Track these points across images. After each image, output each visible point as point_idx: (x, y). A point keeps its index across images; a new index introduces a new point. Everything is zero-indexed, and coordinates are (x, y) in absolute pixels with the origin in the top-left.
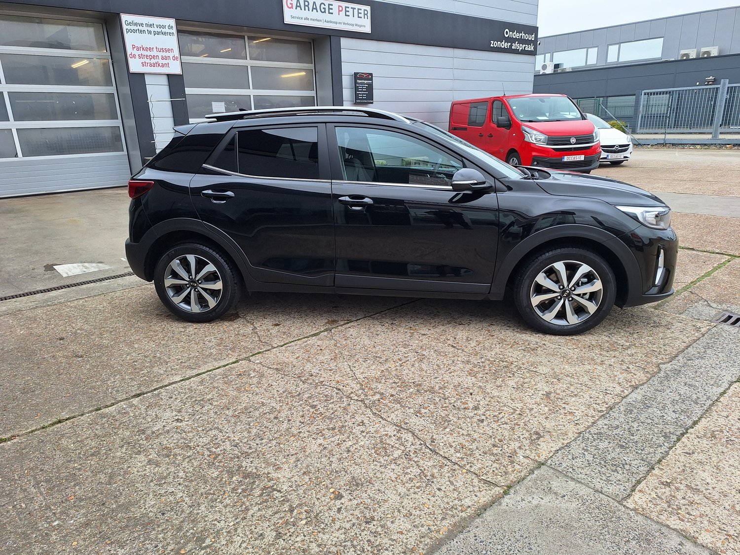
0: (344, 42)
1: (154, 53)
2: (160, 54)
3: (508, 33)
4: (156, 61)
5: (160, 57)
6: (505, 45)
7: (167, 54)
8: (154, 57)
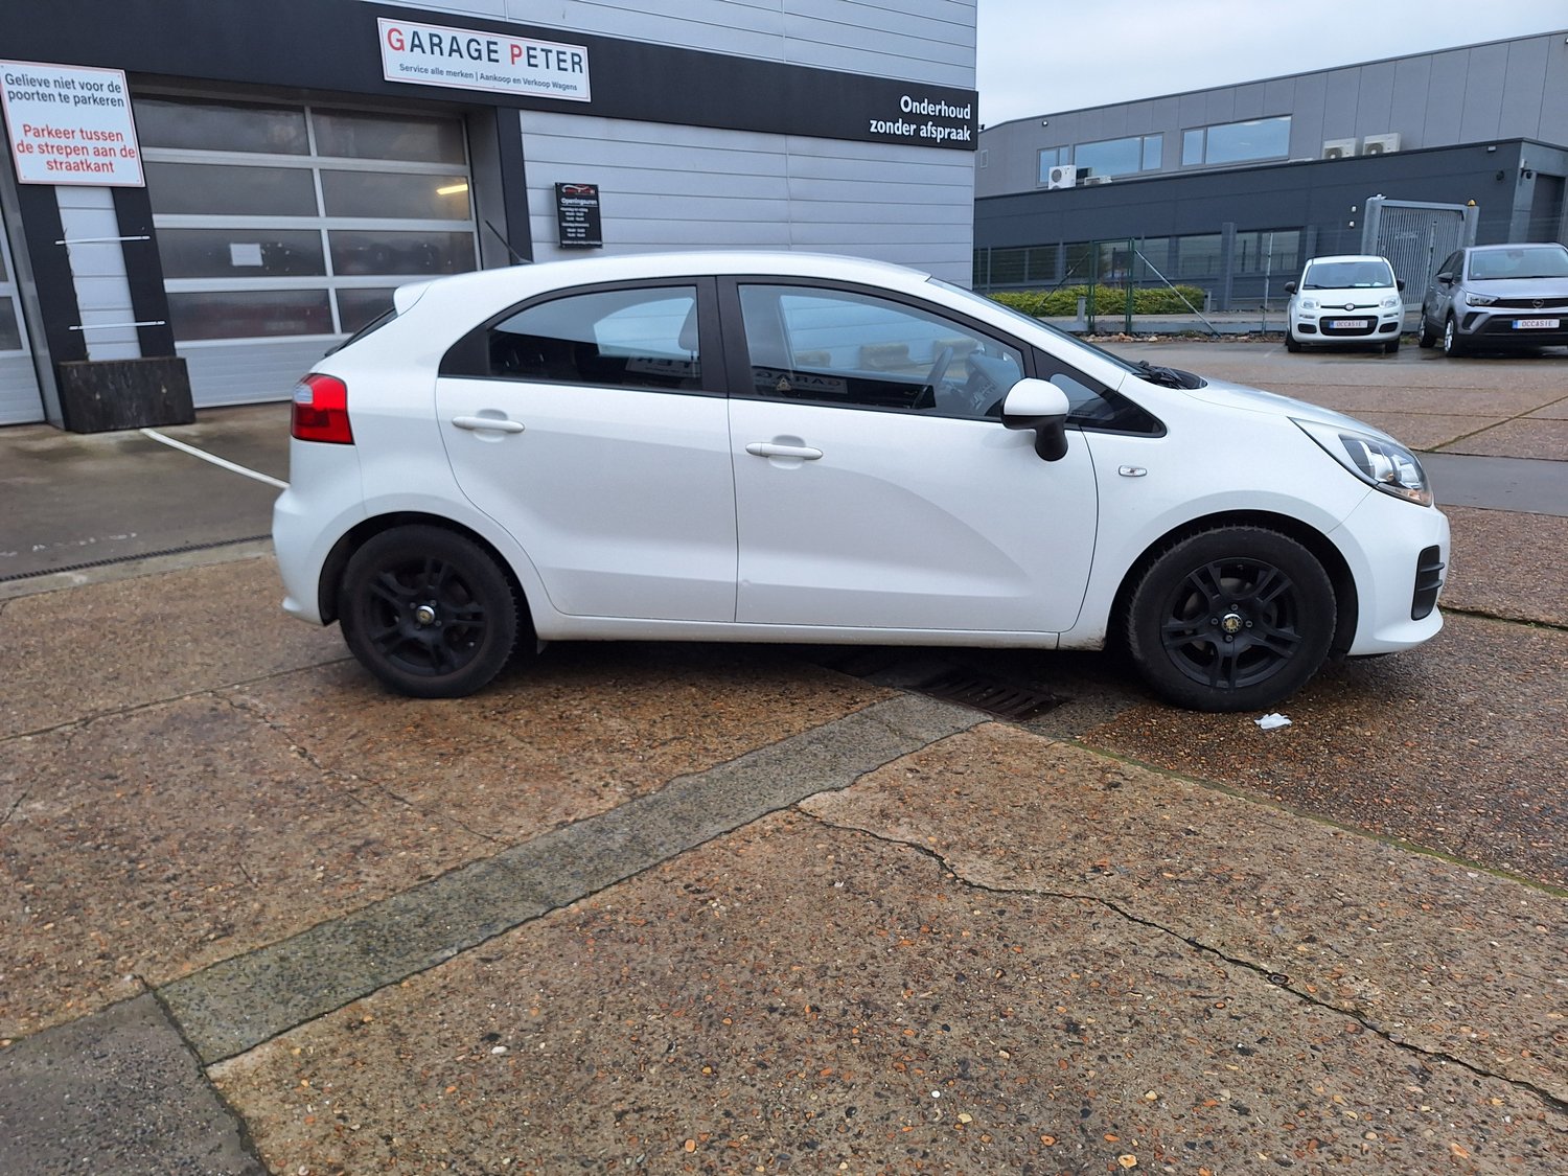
0: (528, 120)
1: (77, 141)
2: (91, 145)
3: (908, 105)
4: (81, 158)
5: (91, 151)
6: (902, 128)
7: (108, 144)
8: (75, 150)
